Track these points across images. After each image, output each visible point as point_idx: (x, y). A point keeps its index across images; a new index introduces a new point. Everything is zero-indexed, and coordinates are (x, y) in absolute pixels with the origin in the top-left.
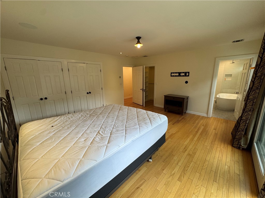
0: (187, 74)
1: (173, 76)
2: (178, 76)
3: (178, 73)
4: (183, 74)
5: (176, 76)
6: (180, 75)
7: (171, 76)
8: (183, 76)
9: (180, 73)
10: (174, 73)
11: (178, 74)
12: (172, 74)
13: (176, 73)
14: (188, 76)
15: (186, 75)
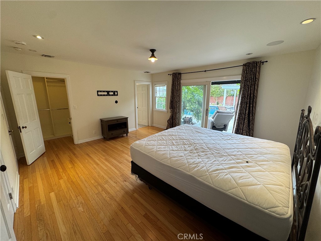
0: (116, 93)
1: (101, 95)
2: (107, 95)
3: (106, 91)
4: (112, 93)
5: (104, 95)
6: (108, 95)
7: (98, 95)
8: (112, 95)
9: (108, 92)
10: (101, 91)
11: (106, 93)
12: (99, 93)
13: (104, 91)
14: (117, 95)
15: (114, 95)
